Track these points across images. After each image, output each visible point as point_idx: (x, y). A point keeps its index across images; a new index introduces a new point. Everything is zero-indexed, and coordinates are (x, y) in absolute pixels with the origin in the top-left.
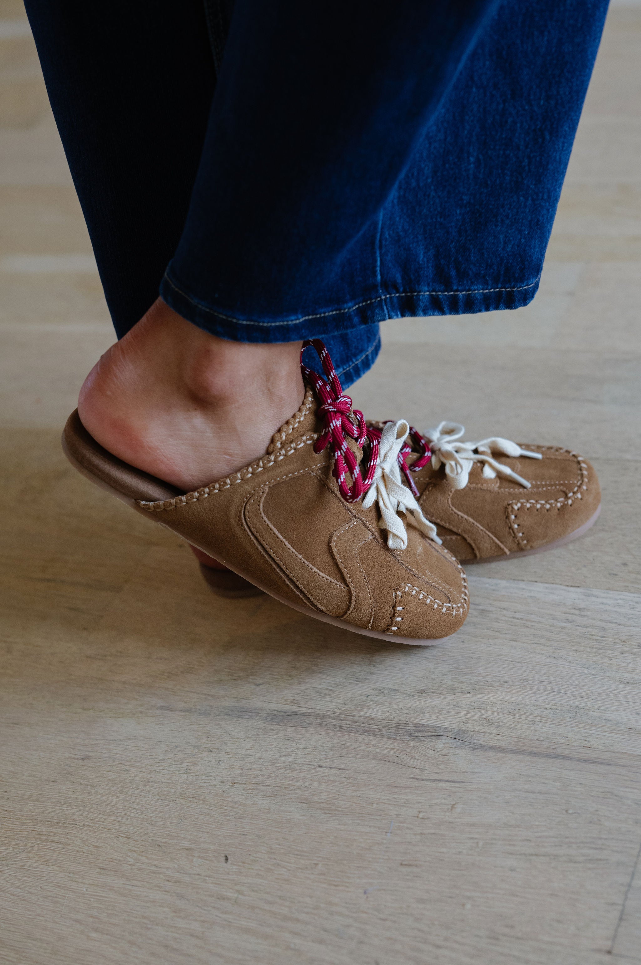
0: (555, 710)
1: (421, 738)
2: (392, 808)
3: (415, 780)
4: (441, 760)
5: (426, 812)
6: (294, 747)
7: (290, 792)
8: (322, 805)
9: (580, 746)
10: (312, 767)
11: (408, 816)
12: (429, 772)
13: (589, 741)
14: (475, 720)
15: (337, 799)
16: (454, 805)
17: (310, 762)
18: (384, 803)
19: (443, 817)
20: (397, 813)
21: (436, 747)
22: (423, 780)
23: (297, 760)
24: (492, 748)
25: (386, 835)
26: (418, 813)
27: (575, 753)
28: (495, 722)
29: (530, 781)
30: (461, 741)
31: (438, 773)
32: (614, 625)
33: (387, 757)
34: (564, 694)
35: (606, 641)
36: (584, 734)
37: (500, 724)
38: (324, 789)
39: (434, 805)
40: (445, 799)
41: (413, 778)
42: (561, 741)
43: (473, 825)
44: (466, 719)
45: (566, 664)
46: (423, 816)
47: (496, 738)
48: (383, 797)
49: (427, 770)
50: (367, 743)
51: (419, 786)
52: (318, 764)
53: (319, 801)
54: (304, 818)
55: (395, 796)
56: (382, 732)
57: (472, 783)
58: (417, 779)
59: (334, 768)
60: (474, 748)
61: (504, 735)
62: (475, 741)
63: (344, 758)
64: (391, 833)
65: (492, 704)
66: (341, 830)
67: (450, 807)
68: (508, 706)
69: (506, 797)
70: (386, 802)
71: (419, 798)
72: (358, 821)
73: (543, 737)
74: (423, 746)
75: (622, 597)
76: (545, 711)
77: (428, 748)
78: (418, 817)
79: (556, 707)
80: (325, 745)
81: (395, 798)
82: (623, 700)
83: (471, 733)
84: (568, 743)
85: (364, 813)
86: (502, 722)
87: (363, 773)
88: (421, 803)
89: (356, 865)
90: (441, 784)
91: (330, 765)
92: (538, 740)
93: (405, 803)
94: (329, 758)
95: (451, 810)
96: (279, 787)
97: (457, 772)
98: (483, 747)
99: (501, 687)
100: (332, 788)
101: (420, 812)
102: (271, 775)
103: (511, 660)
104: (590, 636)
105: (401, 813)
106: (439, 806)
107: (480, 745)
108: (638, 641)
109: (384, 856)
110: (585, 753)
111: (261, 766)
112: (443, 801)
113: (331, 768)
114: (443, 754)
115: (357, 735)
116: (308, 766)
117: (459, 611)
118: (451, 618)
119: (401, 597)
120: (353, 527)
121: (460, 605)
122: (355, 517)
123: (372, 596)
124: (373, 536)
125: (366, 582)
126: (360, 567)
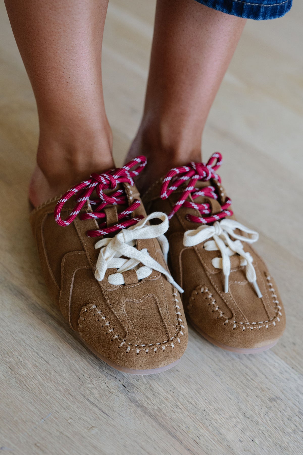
0: (193, 407)
1: (105, 373)
2: (57, 405)
3: (83, 397)
4: (107, 394)
5: (74, 421)
6: (31, 332)
7: (8, 357)
8: (20, 377)
9: (193, 439)
10: (32, 350)
11: (62, 416)
12: (94, 397)
13: (200, 439)
14: (143, 382)
15: (30, 378)
16: (93, 427)
17: (33, 346)
18: (55, 399)
19: (81, 430)
20: (57, 410)
21: (110, 384)
22: (87, 399)
23: (27, 340)
24: (141, 406)
25: (41, 420)
26: (69, 418)
27: (186, 441)
28: (154, 391)
29: (148, 441)
30: (126, 390)
31: (98, 401)
32: (264, 376)
33: (78, 372)
34: (206, 399)
35: (252, 383)
36: (200, 433)
37: (156, 394)
38: (28, 368)
39: (82, 419)
40: (91, 420)
41: (82, 394)
42: (184, 428)
43: (95, 447)
44: (139, 379)
45: (220, 382)
46: (71, 422)
47: (147, 401)
48: (57, 395)
49: (94, 394)
50: (73, 356)
51: (81, 401)
52: (37, 350)
53: (20, 373)
54: (4, 378)
55: (64, 399)
56: (86, 355)
57: (114, 420)
58: (84, 396)
59: (43, 359)
60: (130, 399)
61: (154, 402)
62: (134, 395)
63: (54, 357)
64: (45, 420)
65: (160, 379)
66: (18, 400)
67: (90, 426)
68: (168, 386)
69: (127, 442)
70: (56, 399)
71: (77, 409)
72: (32, 400)
73: (175, 419)
74: (102, 379)
75: (279, 362)
76: (188, 403)
77: (105, 382)
78: (67, 420)
79: (195, 405)
80: (49, 342)
81: (63, 400)
82: (237, 426)
83: (136, 389)
84: (187, 432)
85: (39, 397)
86: (158, 393)
87: (57, 373)
88: (76, 413)
89: (9, 427)
90: (96, 409)
92: (171, 419)
93: (66, 407)
94: (45, 351)
95: (90, 429)
96: (5, 350)
97: (110, 408)
98: (136, 402)
99: (173, 372)
100: (33, 370)
101: (71, 418)
102: (6, 340)
103: (190, 359)
104: (245, 375)
105: (60, 412)
106: (84, 422)
107: (135, 400)
108: (270, 395)
109: (30, 432)
110: (192, 445)
111: (5, 331)
112: (89, 420)
113: (41, 357)
114: (110, 391)
115: (71, 347)
116: (30, 348)
117: (127, 347)
118: (118, 347)
119: (86, 311)
120: (79, 254)
121: (131, 344)
122: (83, 250)
123: (70, 301)
124: (90, 267)
125: (70, 291)
126: (71, 281)
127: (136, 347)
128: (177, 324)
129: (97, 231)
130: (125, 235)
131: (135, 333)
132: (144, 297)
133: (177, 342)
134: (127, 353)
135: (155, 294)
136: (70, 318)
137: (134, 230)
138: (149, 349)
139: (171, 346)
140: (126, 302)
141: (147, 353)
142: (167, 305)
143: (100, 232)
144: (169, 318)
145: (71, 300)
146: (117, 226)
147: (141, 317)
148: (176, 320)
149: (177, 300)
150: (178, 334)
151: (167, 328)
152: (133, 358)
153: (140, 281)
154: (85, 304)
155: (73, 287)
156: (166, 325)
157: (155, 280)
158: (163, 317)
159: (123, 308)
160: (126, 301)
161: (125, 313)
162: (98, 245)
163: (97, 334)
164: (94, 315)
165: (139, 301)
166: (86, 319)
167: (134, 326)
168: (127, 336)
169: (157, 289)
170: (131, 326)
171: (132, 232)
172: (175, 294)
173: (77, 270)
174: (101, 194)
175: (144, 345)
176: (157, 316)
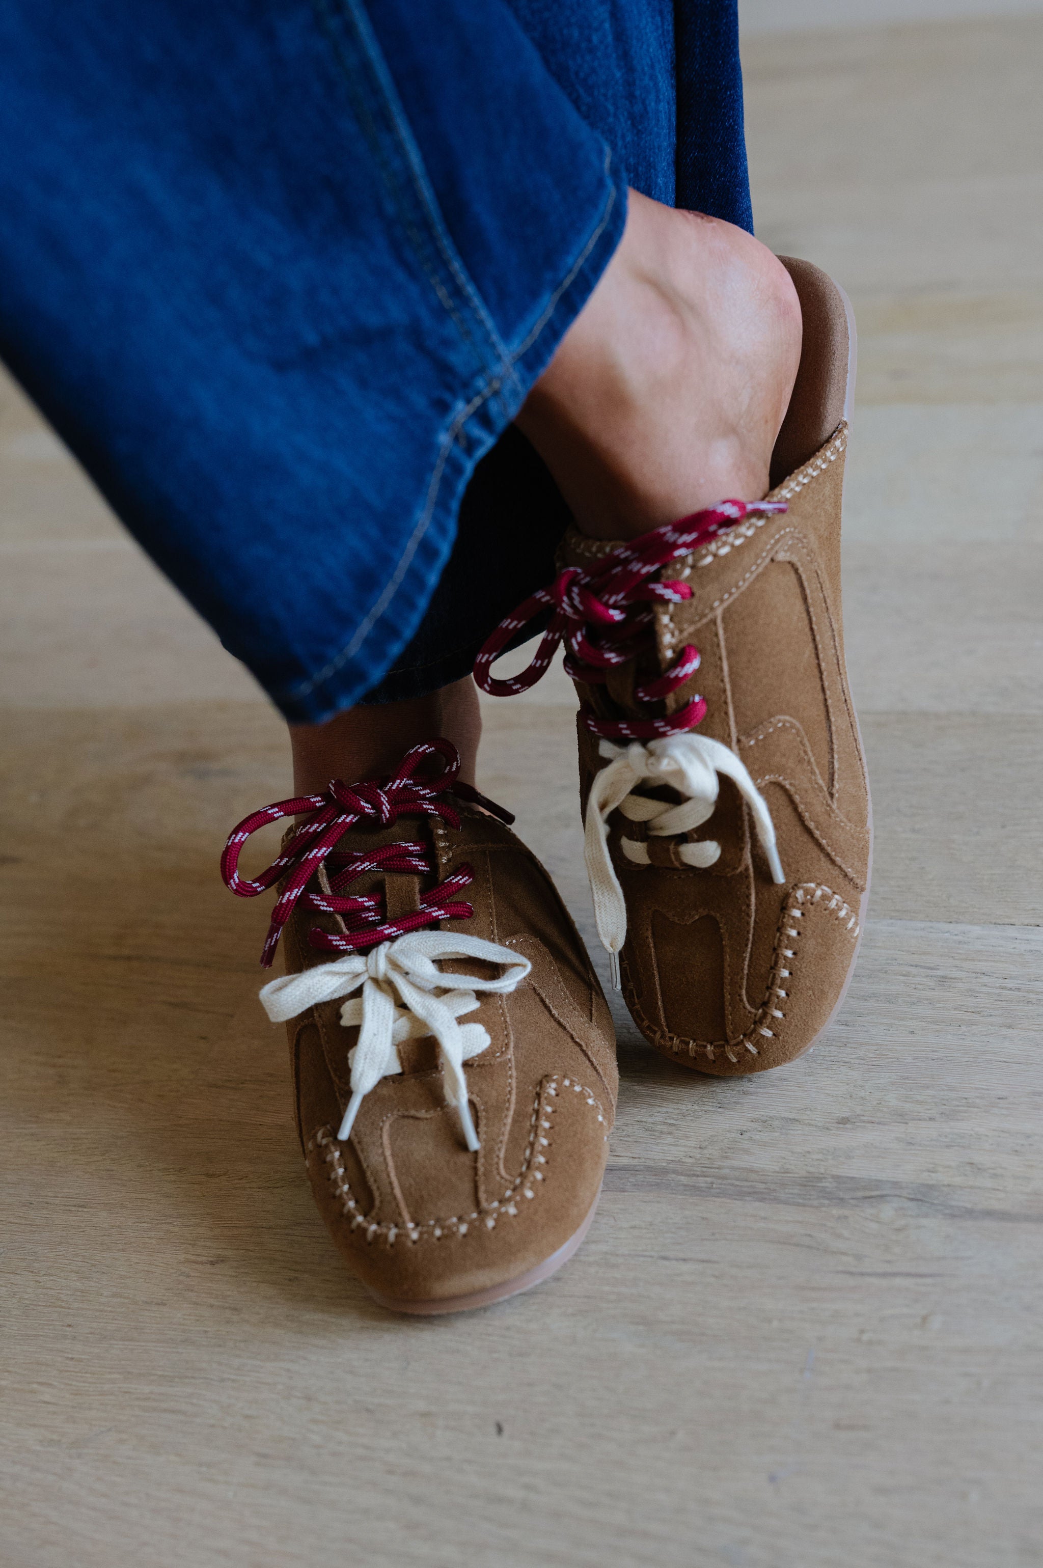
1: (851, 1201)
2: (808, 1327)
3: (847, 1276)
4: (894, 1238)
5: (874, 1331)
6: (612, 1227)
7: (611, 1305)
8: (675, 1326)
10: (649, 1259)
11: (841, 1339)
12: (872, 1261)
14: (949, 1167)
15: (701, 1315)
16: (926, 1316)
17: (644, 1251)
18: (793, 1318)
19: (908, 1338)
20: (819, 1335)
21: (882, 1215)
22: (862, 1274)
23: (619, 1248)
24: (989, 1214)
25: (802, 1375)
26: (859, 1334)
28: (989, 1168)
30: (928, 1205)
31: (889, 1262)
33: (790, 1236)
37: (999, 1171)
38: (675, 1298)
39: (888, 1317)
40: (908, 1307)
41: (842, 1272)
43: (967, 1351)
44: (933, 1166)
46: (869, 1338)
47: (993, 1196)
48: (790, 1308)
49: (867, 1256)
50: (749, 1214)
51: (855, 1286)
52: (660, 1254)
53: (668, 1319)
54: (643, 1350)
55: (812, 1305)
56: (775, 1195)
57: (956, 1276)
58: (851, 1274)
59: (691, 1259)
60: (954, 1216)
61: (1009, 1189)
62: (954, 1203)
63: (708, 1241)
64: (811, 1371)
65: (978, 1137)
66: (715, 1370)
67: (919, 1320)
68: (1009, 1140)
69: (1025, 1299)
70: (795, 1316)
71: (859, 1306)
72: (746, 1353)
74: (856, 1216)
77: (867, 1219)
78: (859, 1340)
80: (670, 1221)
81: (812, 1309)
83: (945, 1189)
85: (755, 1337)
86: (1001, 1168)
87: (747, 1267)
88: (863, 1315)
89: (749, 1430)
90: (898, 1281)
91: (681, 1255)
93: (832, 1317)
94: (680, 1244)
95: (923, 1325)
96: (590, 1297)
97: (925, 1259)
98: (970, 1213)
99: (993, 1107)
100: (690, 1295)
101: (862, 1332)
103: (1005, 1060)
105: (827, 1335)
106: (897, 1319)
107: (964, 1210)
109: (802, 1412)
112: (905, 1310)
113: (684, 1260)
114: (897, 1228)
115: (729, 1201)
116: (641, 1259)
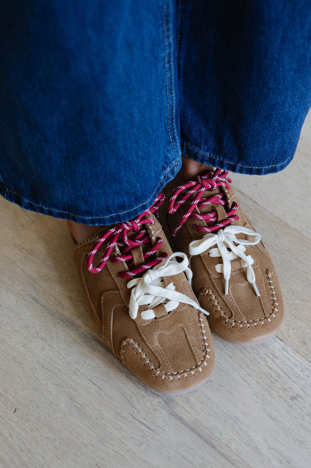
0: (225, 414)
1: (149, 392)
2: (111, 427)
3: (131, 417)
4: (151, 411)
5: (126, 440)
6: (84, 361)
7: (67, 388)
8: (78, 405)
9: (225, 444)
10: (86, 378)
11: (116, 437)
12: (141, 416)
13: (231, 443)
14: (182, 396)
15: (87, 406)
16: (142, 443)
17: (86, 374)
18: (109, 422)
19: (132, 447)
20: (111, 432)
21: (154, 402)
22: (136, 419)
23: (81, 370)
24: (181, 419)
25: (99, 442)
26: (122, 438)
27: (220, 447)
28: (191, 404)
29: (188, 451)
30: (167, 406)
31: (145, 419)
32: (286, 376)
33: (126, 394)
34: (235, 406)
35: (276, 384)
36: (231, 437)
37: (193, 406)
38: (84, 396)
39: (132, 437)
40: (140, 437)
41: (131, 415)
42: (217, 434)
43: (145, 461)
45: (247, 387)
46: (123, 441)
47: (186, 414)
48: (110, 418)
49: (141, 413)
50: (121, 379)
51: (131, 422)
52: (90, 378)
53: (78, 402)
54: (65, 408)
55: (116, 421)
56: (131, 377)
57: (158, 435)
58: (133, 416)
59: (96, 385)
60: (172, 414)
61: (191, 414)
62: (174, 410)
63: (104, 382)
64: (102, 442)
65: (196, 391)
66: (79, 426)
67: (139, 443)
68: (203, 397)
69: (170, 454)
70: (110, 422)
71: (128, 429)
72: (90, 426)
73: (210, 427)
74: (147, 398)
75: (301, 360)
76: (220, 411)
77: (149, 400)
78: (120, 440)
79: (227, 412)
80: (100, 369)
81: (116, 422)
82: (263, 427)
83: (175, 403)
84: (220, 438)
85: (95, 422)
86: (194, 405)
87: (108, 397)
88: (127, 433)
89: (74, 452)
90: (143, 427)
91: (95, 382)
92: (206, 428)
93: (119, 428)
94: (97, 378)
95: (139, 446)
96: (64, 381)
97: (155, 424)
98: (176, 416)
99: (207, 383)
100: (89, 397)
101: (123, 438)
102: (64, 372)
103: (221, 368)
104: (270, 377)
105: (113, 433)
106: (134, 440)
107: (175, 414)
108: (292, 394)
109: (91, 454)
110: (225, 450)
111: (61, 363)
112: (138, 438)
113: (95, 384)
114: (154, 408)
115: (118, 371)
116: (84, 377)
117: (162, 376)
118: (154, 376)
119: (126, 345)
120: (115, 294)
121: (165, 373)
122: (118, 289)
123: (111, 336)
124: (125, 304)
125: (110, 326)
126: (111, 317)
127: (170, 375)
128: (204, 348)
129: (127, 273)
130: (151, 275)
131: (168, 362)
132: (174, 328)
133: (204, 366)
134: (162, 380)
135: (183, 323)
136: (114, 349)
137: (159, 269)
138: (181, 376)
139: (199, 371)
140: (158, 335)
141: (179, 379)
142: (194, 332)
143: (130, 274)
144: (196, 345)
145: (112, 334)
146: (144, 267)
147: (172, 347)
148: (203, 344)
149: (203, 325)
150: (204, 359)
151: (195, 354)
152: (167, 385)
153: (169, 313)
154: (125, 339)
155: (113, 323)
156: (194, 351)
157: (182, 310)
158: (191, 345)
159: (156, 340)
160: (158, 333)
161: (158, 345)
162: (130, 285)
163: (137, 365)
164: (133, 348)
165: (170, 333)
166: (126, 352)
167: (166, 356)
168: (161, 366)
169: (184, 318)
170: (164, 357)
171: (157, 272)
172: (201, 319)
173: (115, 307)
174: (126, 240)
175: (175, 373)
176: (186, 344)
